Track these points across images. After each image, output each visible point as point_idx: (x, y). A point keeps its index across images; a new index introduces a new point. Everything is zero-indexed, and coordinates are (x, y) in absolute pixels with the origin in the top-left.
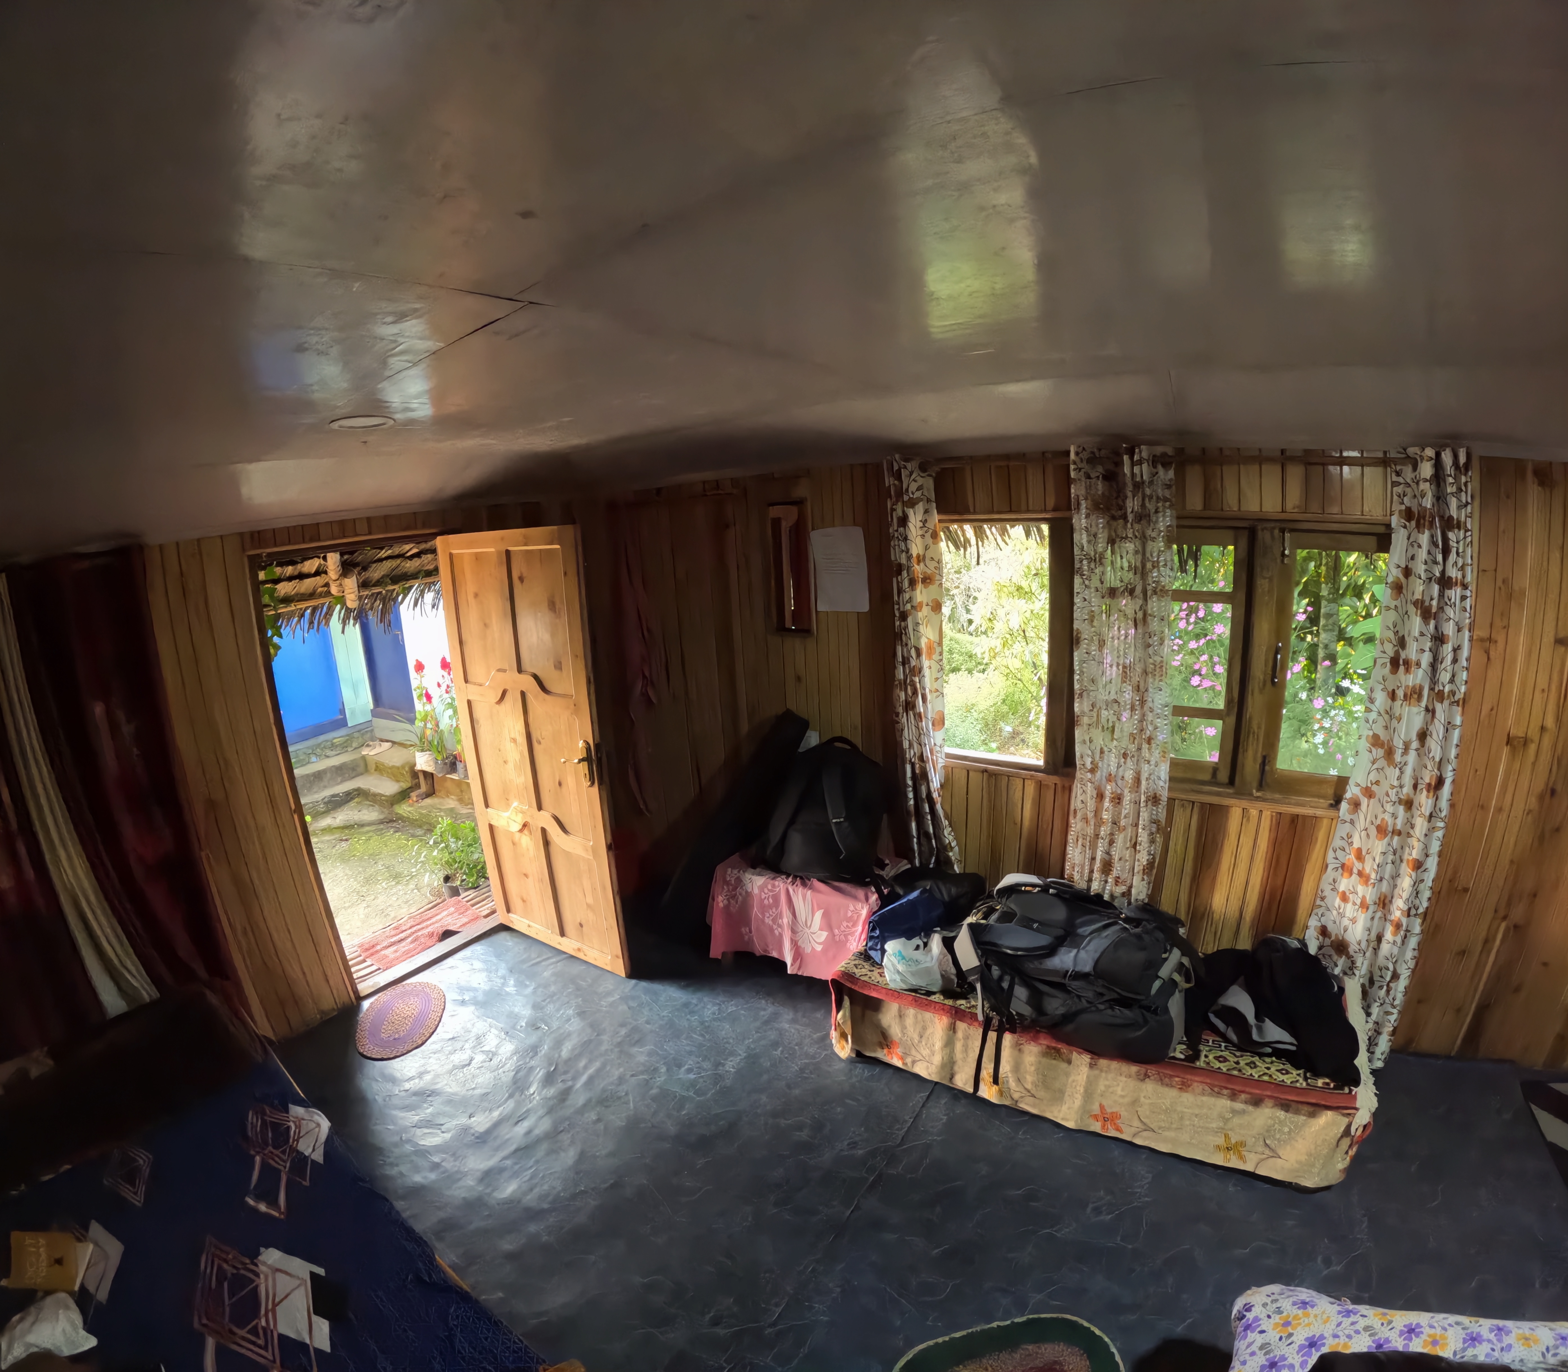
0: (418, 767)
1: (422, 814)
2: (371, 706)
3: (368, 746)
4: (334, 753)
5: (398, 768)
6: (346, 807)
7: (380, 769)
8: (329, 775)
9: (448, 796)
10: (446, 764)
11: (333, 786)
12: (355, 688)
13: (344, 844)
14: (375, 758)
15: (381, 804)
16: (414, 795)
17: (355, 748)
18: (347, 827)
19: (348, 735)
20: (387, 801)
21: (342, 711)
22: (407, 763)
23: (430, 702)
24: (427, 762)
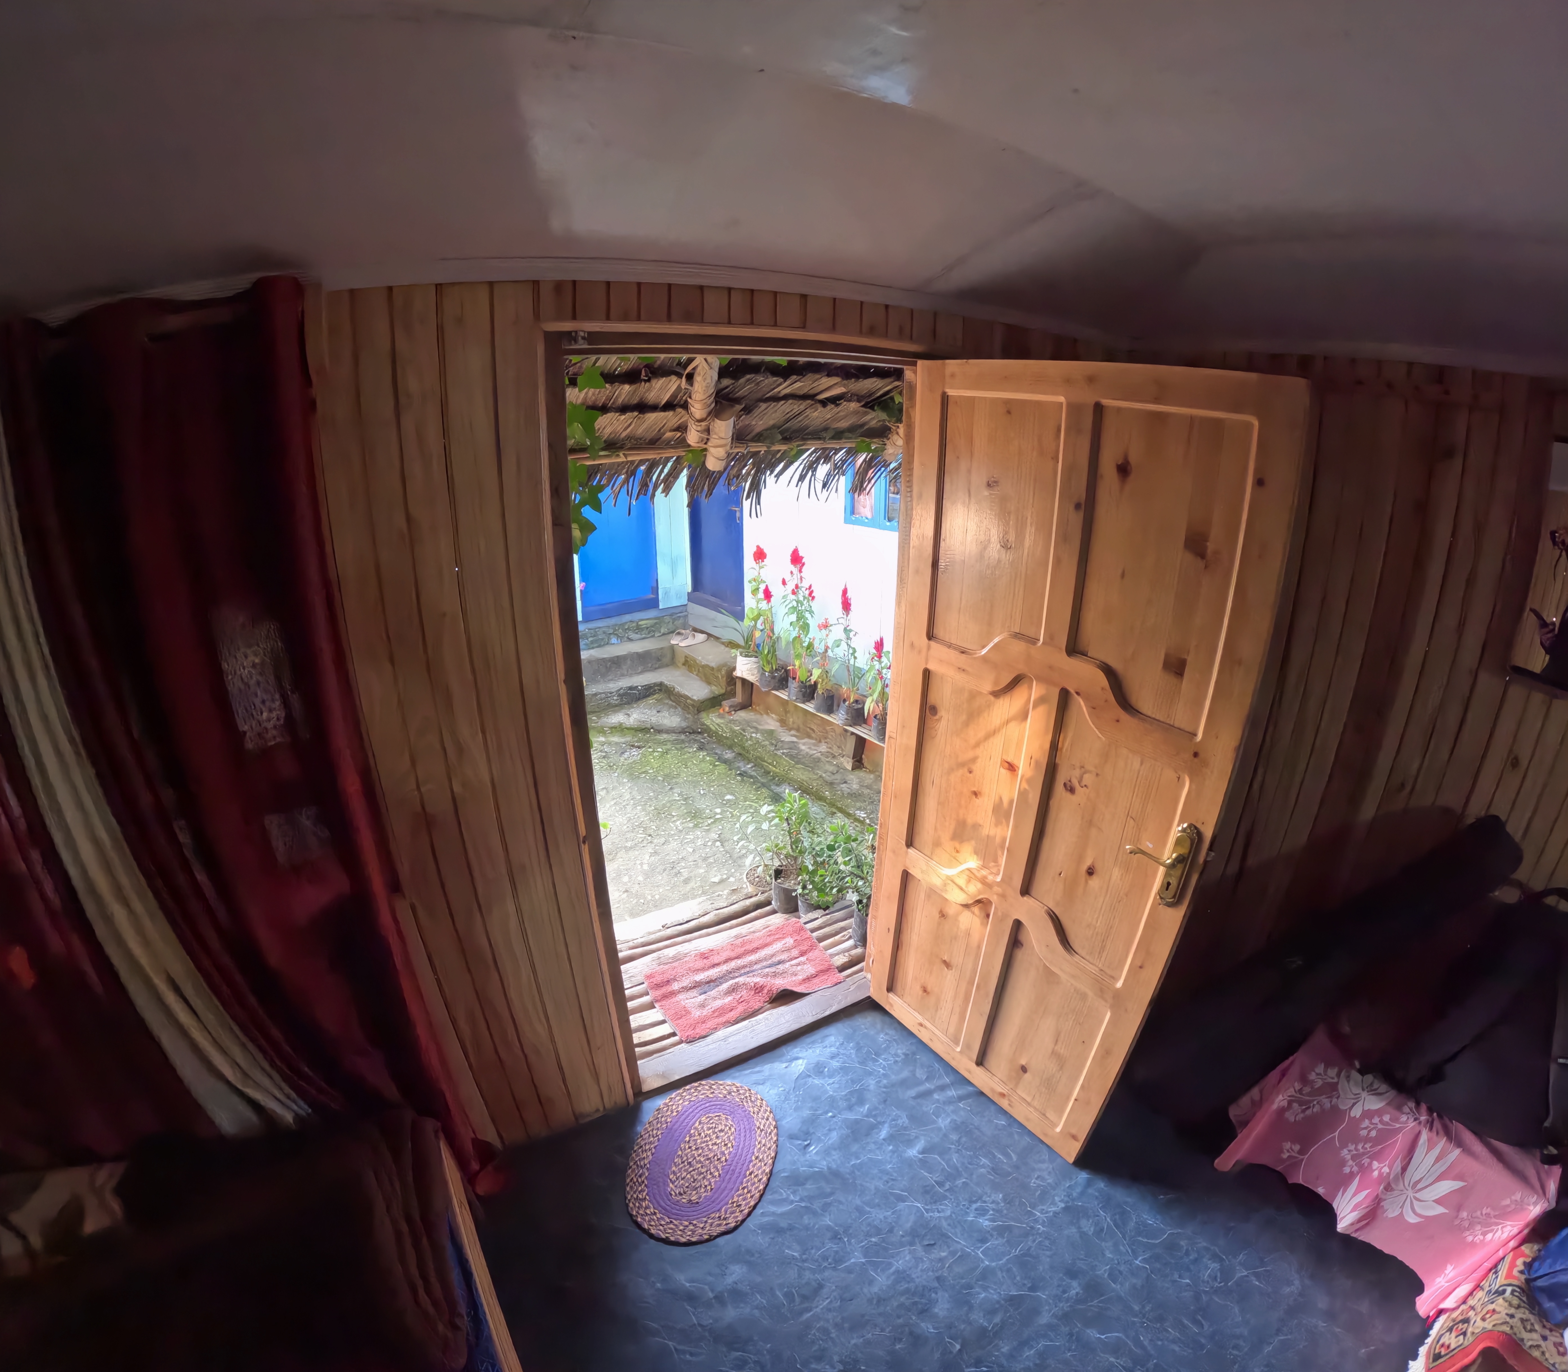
0: (738, 673)
1: (734, 731)
2: (689, 589)
3: (679, 634)
4: (638, 636)
5: (712, 669)
6: (642, 704)
7: (689, 664)
8: (629, 662)
9: (767, 714)
10: (774, 677)
11: (631, 675)
12: (674, 565)
13: (635, 752)
14: (687, 651)
15: (685, 708)
16: (726, 704)
17: (664, 634)
18: (642, 730)
19: (656, 618)
20: (693, 706)
21: (655, 590)
22: (725, 665)
23: (769, 601)
24: (750, 670)
